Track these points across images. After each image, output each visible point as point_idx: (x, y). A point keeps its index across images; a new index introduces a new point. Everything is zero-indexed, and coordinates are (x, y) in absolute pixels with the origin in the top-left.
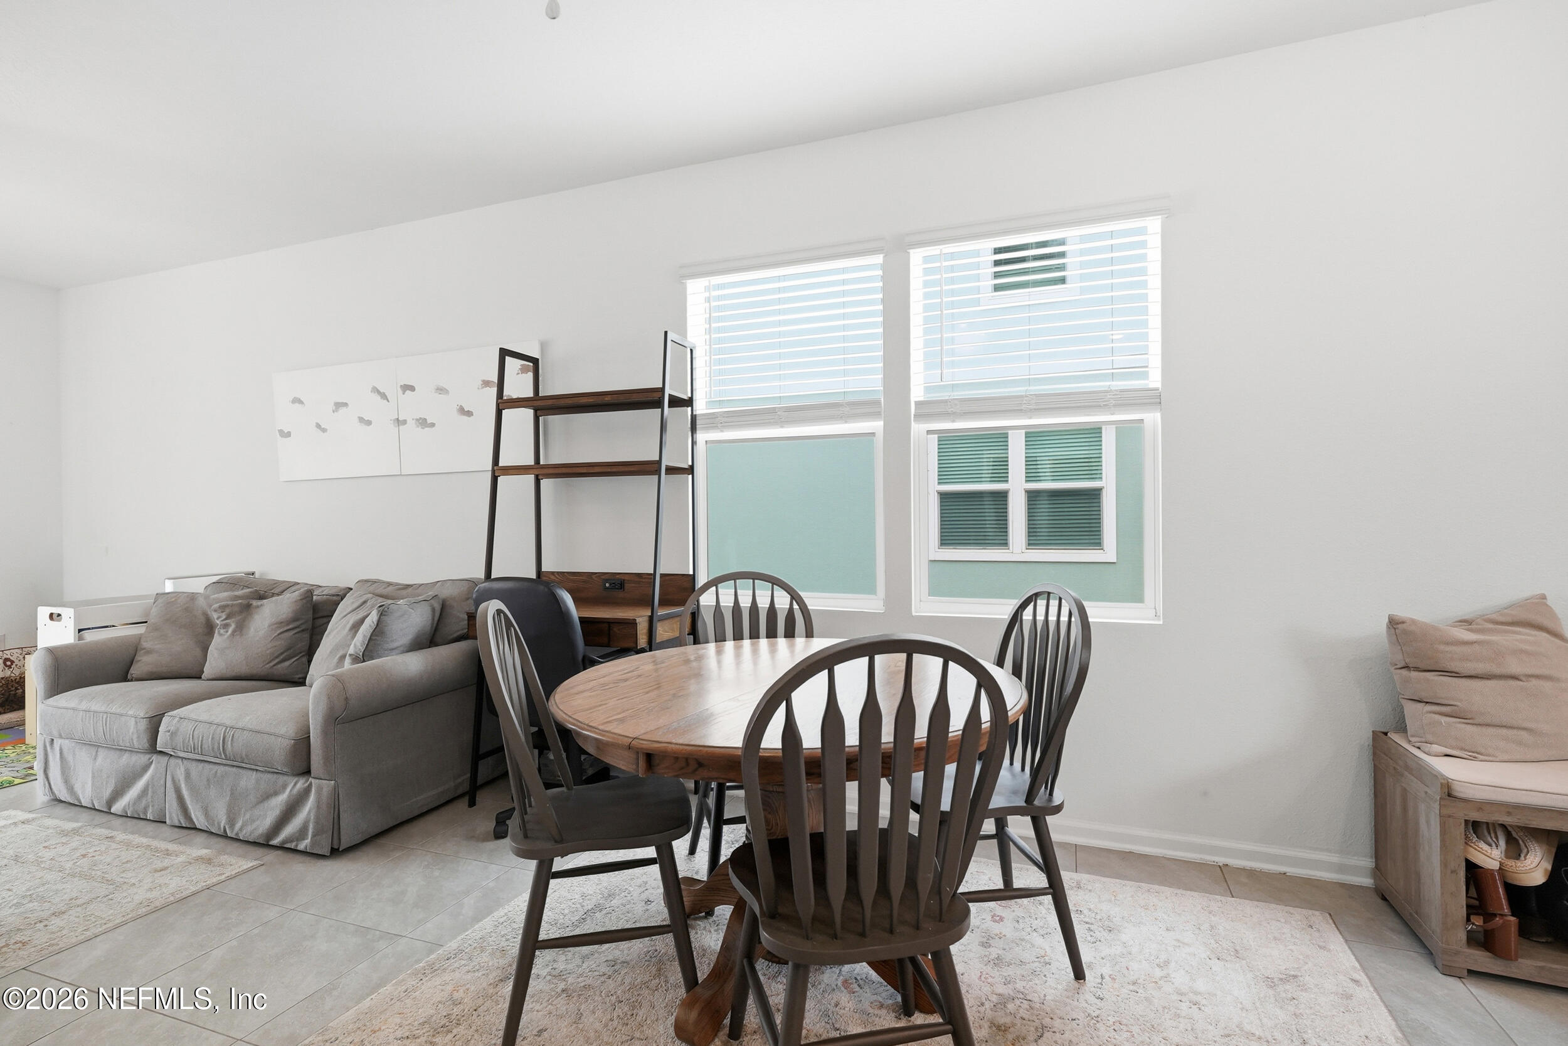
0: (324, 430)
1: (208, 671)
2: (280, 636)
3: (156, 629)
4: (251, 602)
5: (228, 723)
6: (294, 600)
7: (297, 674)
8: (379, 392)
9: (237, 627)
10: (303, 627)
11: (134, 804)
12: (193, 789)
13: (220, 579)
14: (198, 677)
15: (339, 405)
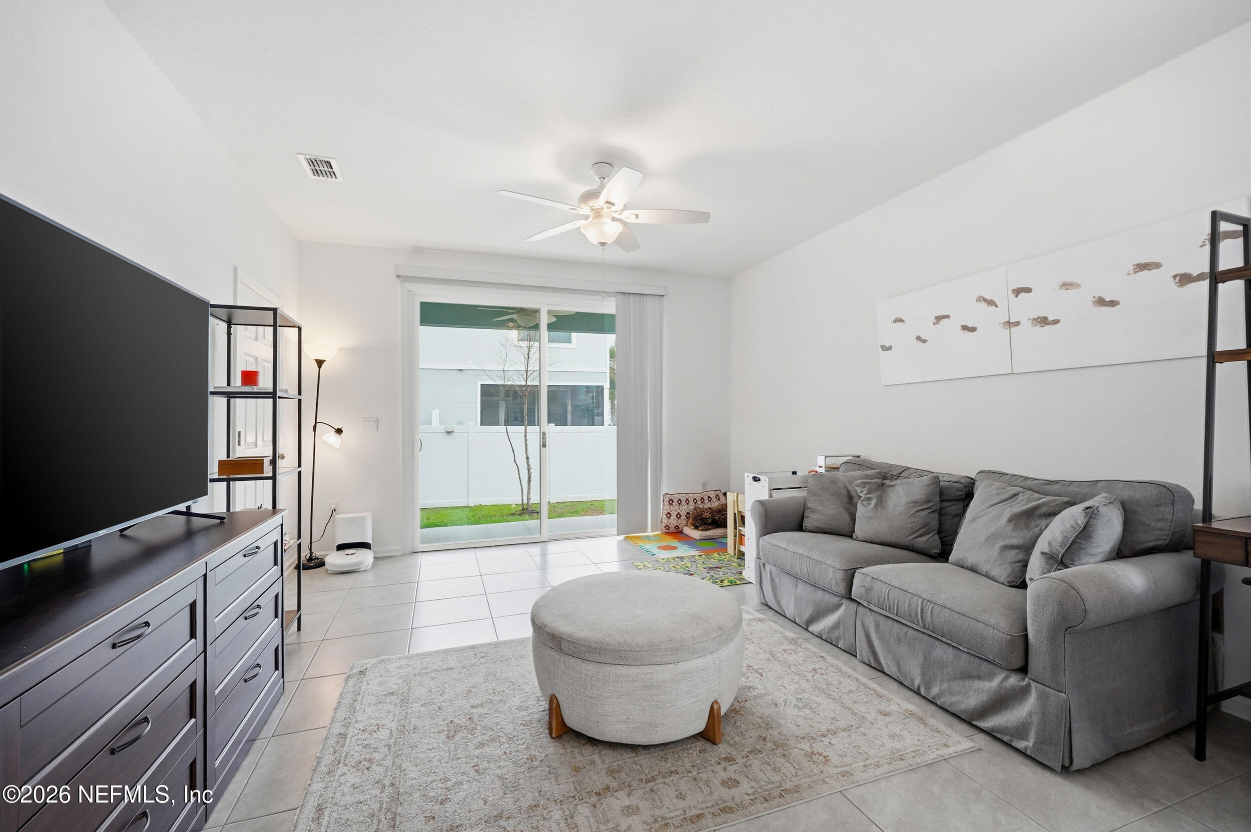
0: (924, 341)
1: (859, 533)
2: (917, 514)
3: (815, 493)
4: (884, 482)
5: (924, 595)
6: (925, 484)
7: (934, 549)
8: (985, 300)
9: (878, 501)
10: (934, 508)
11: (829, 632)
12: (882, 639)
13: (848, 460)
14: (850, 536)
15: (940, 318)
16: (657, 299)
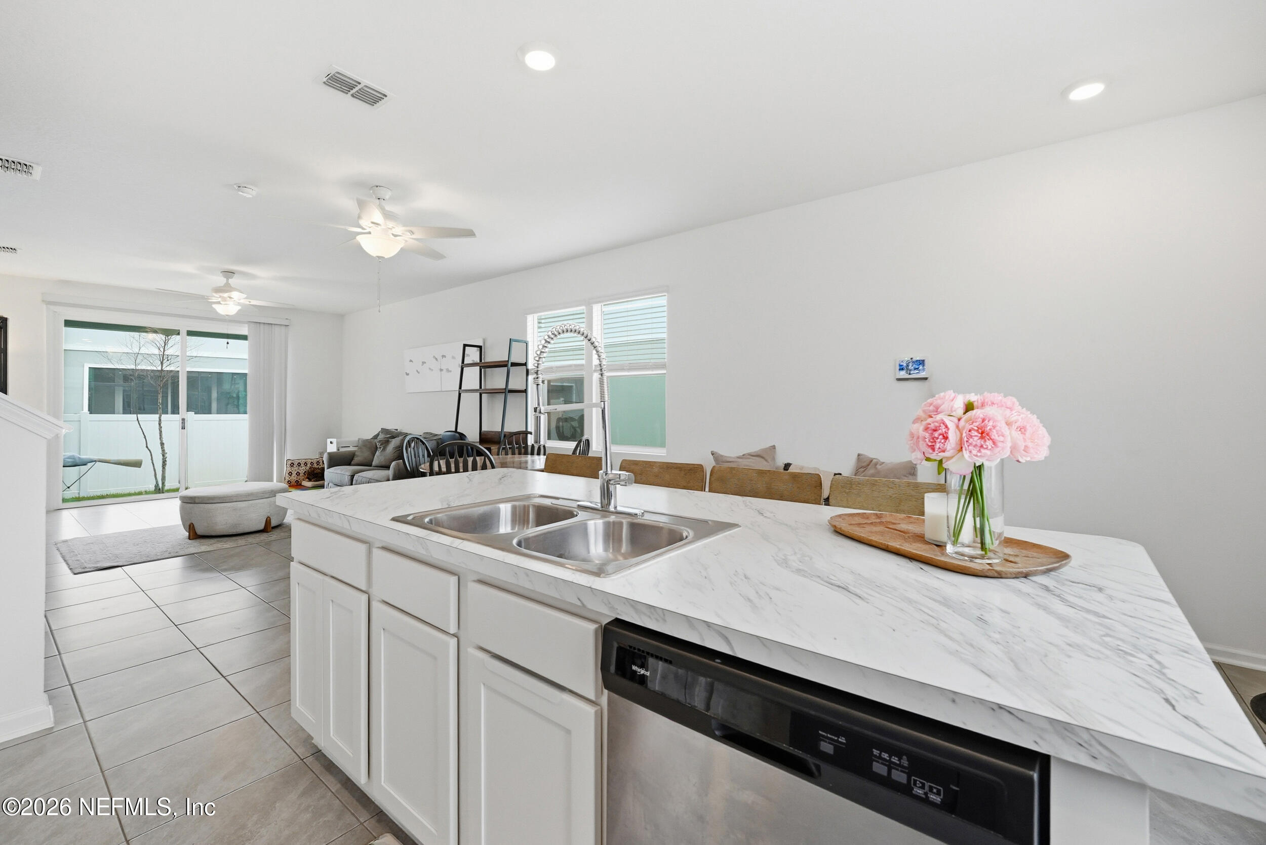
0: (419, 373)
1: (374, 464)
2: (395, 452)
3: (360, 448)
4: (389, 439)
5: (370, 477)
8: (435, 358)
9: (384, 447)
14: (371, 466)
15: (424, 363)
16: (283, 328)
